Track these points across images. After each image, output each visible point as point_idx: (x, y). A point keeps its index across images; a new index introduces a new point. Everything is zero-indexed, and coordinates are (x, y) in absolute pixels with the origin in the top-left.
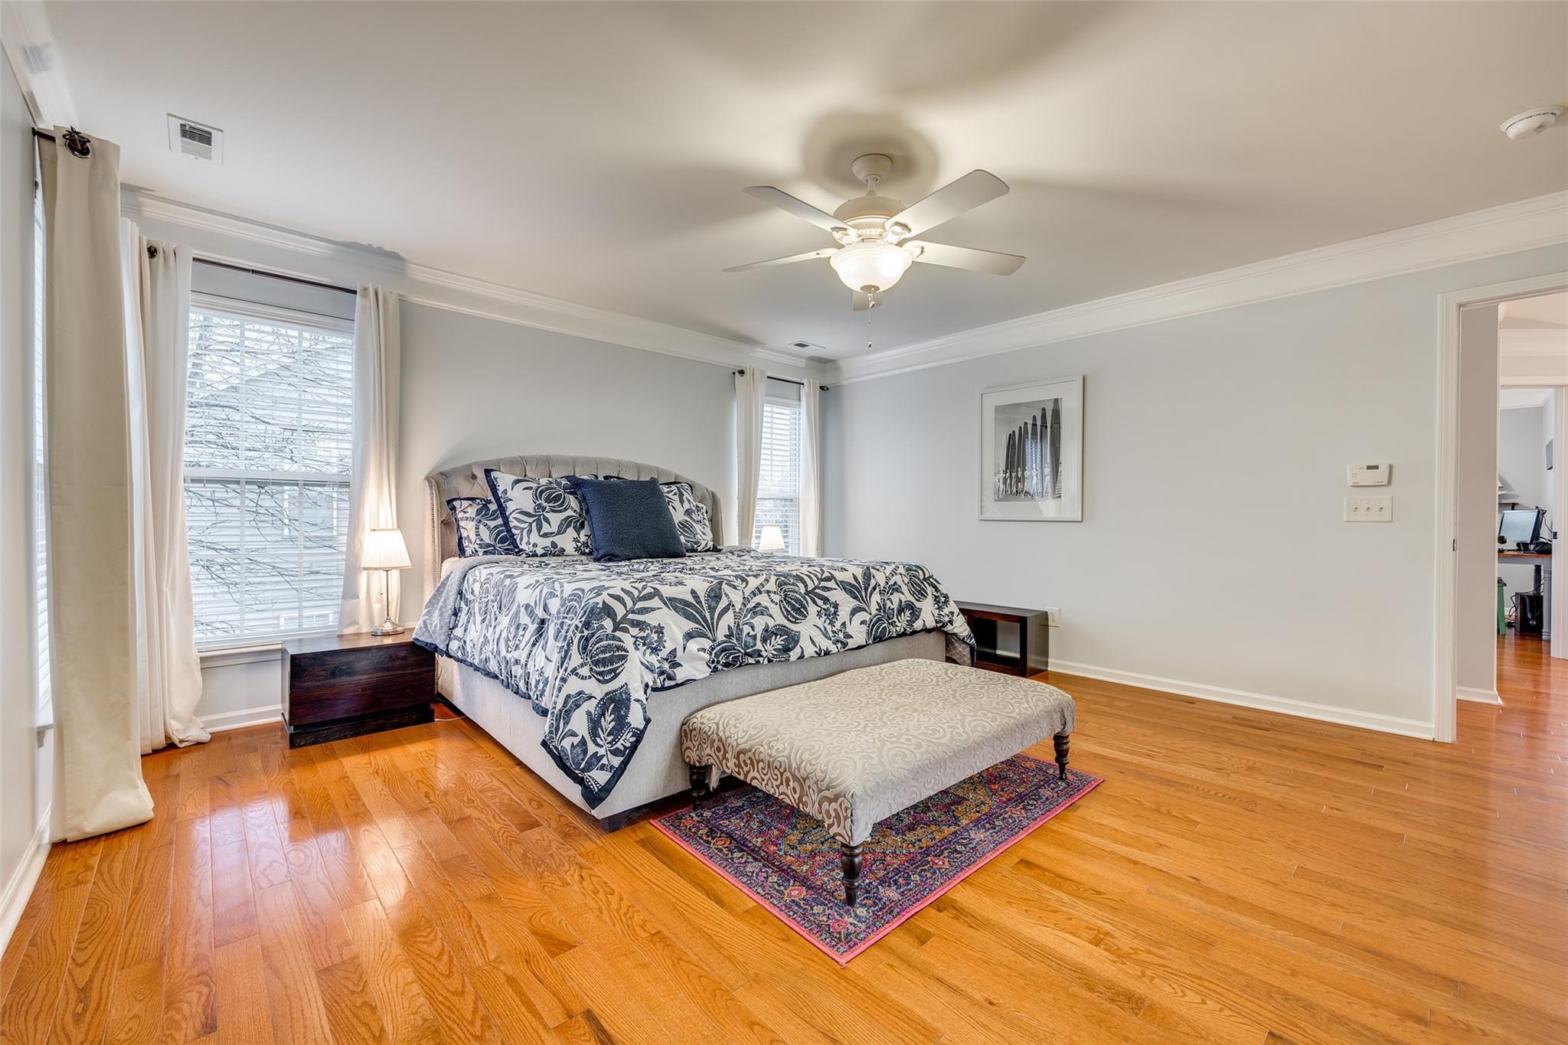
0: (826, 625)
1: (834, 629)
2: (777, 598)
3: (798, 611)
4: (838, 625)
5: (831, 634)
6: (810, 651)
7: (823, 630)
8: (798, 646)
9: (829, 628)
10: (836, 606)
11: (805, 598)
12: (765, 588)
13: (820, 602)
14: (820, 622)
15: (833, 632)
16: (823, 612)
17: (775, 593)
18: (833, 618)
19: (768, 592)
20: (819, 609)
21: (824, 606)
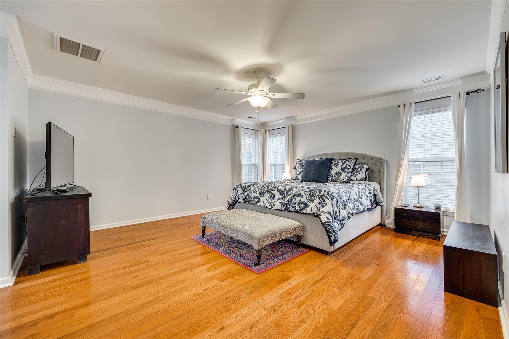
0: (270, 200)
1: (272, 202)
2: (260, 190)
3: (263, 194)
4: (273, 201)
5: (270, 203)
6: (262, 205)
7: (268, 201)
8: (259, 203)
9: (270, 201)
10: (274, 196)
11: (265, 191)
12: (258, 187)
13: (270, 194)
14: (268, 199)
15: (271, 203)
16: (270, 196)
17: (260, 189)
18: (272, 199)
19: (259, 188)
20: (269, 195)
21: (271, 195)
